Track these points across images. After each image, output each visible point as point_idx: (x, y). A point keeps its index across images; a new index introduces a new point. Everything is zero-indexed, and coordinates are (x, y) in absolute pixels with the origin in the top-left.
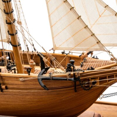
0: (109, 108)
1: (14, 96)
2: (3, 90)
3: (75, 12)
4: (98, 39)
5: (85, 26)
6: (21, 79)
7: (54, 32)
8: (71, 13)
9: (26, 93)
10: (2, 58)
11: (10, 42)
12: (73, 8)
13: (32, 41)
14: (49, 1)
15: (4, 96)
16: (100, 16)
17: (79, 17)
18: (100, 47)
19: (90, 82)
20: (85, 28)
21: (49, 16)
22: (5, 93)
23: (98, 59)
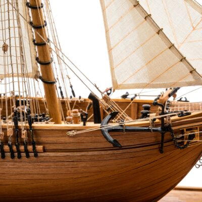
0: (195, 195)
1: (57, 163)
2: (38, 154)
3: (153, 23)
4: (191, 66)
5: (170, 46)
6: (71, 133)
7: (114, 58)
8: (147, 24)
9: (79, 158)
10: (18, 109)
11: (40, 78)
12: (150, 15)
13: (69, 79)
14: (107, 7)
15: (40, 165)
16: (194, 29)
17: (159, 31)
18: (195, 79)
19: (185, 135)
20: (170, 48)
21: (107, 31)
22: (42, 159)
23: (188, 101)
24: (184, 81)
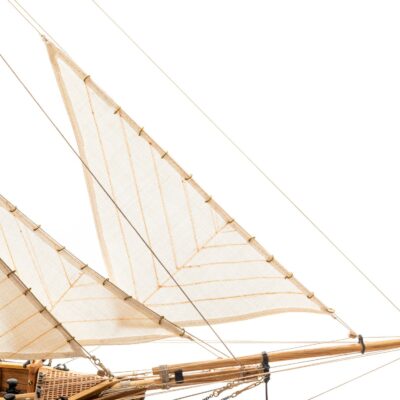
3: (19, 282)
5: (40, 309)
8: (10, 282)
12: (14, 272)
16: (71, 286)
17: (26, 292)
18: (74, 349)
20: (41, 312)
23: (68, 370)
24: (59, 351)
